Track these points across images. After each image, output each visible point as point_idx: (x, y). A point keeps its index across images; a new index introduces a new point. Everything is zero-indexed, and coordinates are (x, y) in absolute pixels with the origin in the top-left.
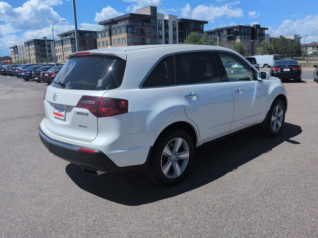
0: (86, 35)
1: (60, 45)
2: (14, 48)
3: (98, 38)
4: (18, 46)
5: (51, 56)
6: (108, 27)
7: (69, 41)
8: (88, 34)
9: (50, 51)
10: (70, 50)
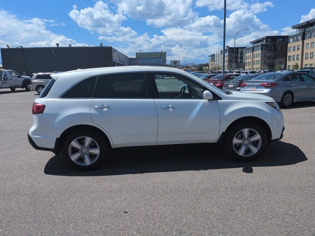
0: (279, 40)
1: (250, 52)
2: (212, 56)
3: (290, 42)
4: (215, 54)
5: (242, 62)
6: (301, 31)
7: (260, 48)
8: (280, 40)
9: (242, 58)
10: (259, 56)
